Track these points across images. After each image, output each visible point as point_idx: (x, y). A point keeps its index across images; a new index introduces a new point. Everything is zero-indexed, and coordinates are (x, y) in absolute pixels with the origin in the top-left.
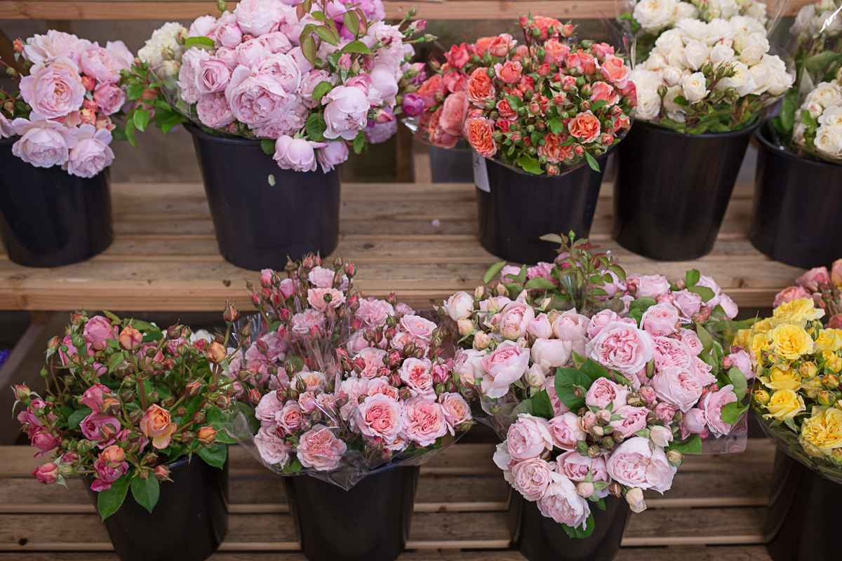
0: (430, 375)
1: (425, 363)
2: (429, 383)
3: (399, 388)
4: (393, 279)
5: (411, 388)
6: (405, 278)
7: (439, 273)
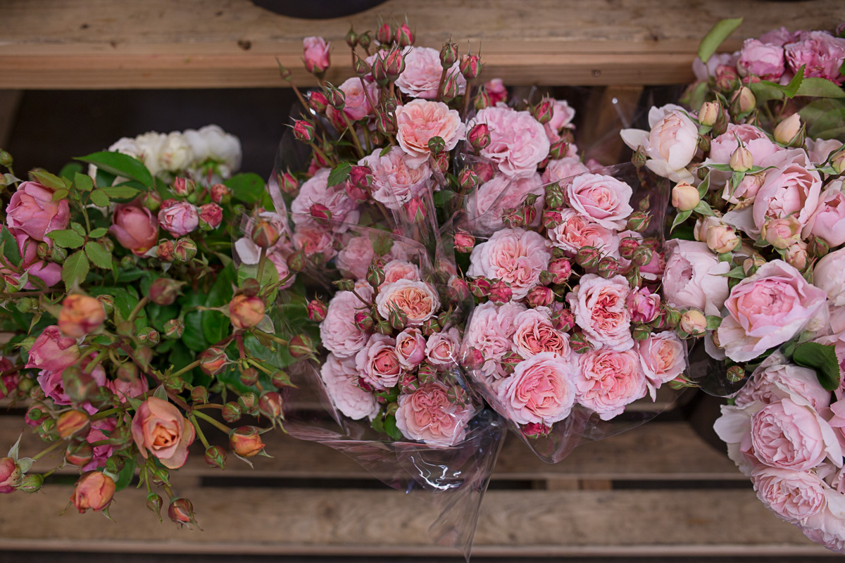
0: (626, 311)
1: (616, 286)
2: (624, 325)
3: (570, 332)
4: (531, 36)
5: (593, 337)
6: (552, 34)
7: (611, 22)
